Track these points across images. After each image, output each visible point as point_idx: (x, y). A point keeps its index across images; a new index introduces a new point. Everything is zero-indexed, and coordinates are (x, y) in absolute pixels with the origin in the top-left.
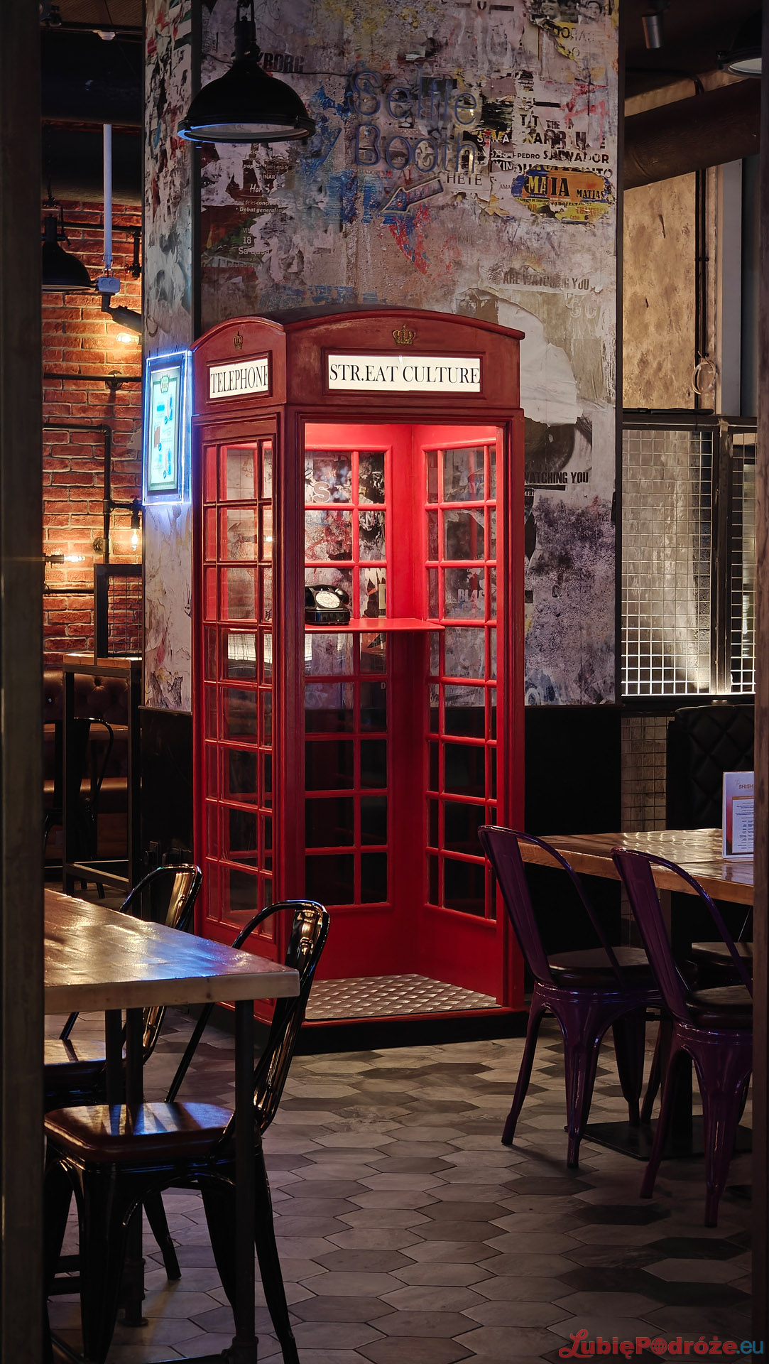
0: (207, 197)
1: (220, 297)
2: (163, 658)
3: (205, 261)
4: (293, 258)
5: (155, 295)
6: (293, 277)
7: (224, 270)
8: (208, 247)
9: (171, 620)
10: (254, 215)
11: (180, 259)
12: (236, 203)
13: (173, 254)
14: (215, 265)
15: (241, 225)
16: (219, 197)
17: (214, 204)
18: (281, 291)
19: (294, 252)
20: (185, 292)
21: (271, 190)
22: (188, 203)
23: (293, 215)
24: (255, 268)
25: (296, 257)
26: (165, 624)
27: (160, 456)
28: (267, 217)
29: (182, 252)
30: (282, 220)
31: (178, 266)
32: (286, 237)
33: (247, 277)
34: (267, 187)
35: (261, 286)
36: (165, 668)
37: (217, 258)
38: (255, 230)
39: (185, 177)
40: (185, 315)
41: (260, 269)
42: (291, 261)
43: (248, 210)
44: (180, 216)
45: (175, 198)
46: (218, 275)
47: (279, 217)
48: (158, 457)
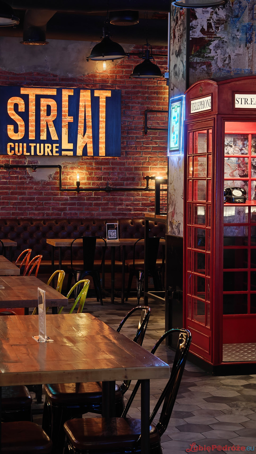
0: (192, 34)
1: (197, 74)
2: (174, 215)
3: (191, 59)
4: (227, 58)
5: (173, 74)
6: (226, 65)
7: (199, 63)
8: (192, 54)
9: (177, 201)
10: (211, 41)
11: (182, 59)
12: (204, 36)
13: (180, 57)
14: (195, 61)
15: (206, 45)
16: (197, 34)
17: (195, 37)
18: (221, 71)
19: (227, 55)
20: (183, 72)
21: (218, 31)
22: (185, 37)
23: (227, 41)
24: (211, 62)
25: (228, 57)
26: (175, 202)
27: (174, 137)
28: (216, 42)
29: (183, 56)
30: (222, 43)
31: (181, 62)
32: (224, 50)
33: (208, 65)
34: (216, 30)
35: (214, 69)
36: (175, 219)
37: (196, 58)
38: (211, 47)
39: (184, 26)
40: (183, 81)
41: (213, 62)
42: (226, 59)
43: (209, 39)
44: (182, 42)
45: (181, 35)
46: (196, 65)
47: (221, 42)
48: (173, 137)
